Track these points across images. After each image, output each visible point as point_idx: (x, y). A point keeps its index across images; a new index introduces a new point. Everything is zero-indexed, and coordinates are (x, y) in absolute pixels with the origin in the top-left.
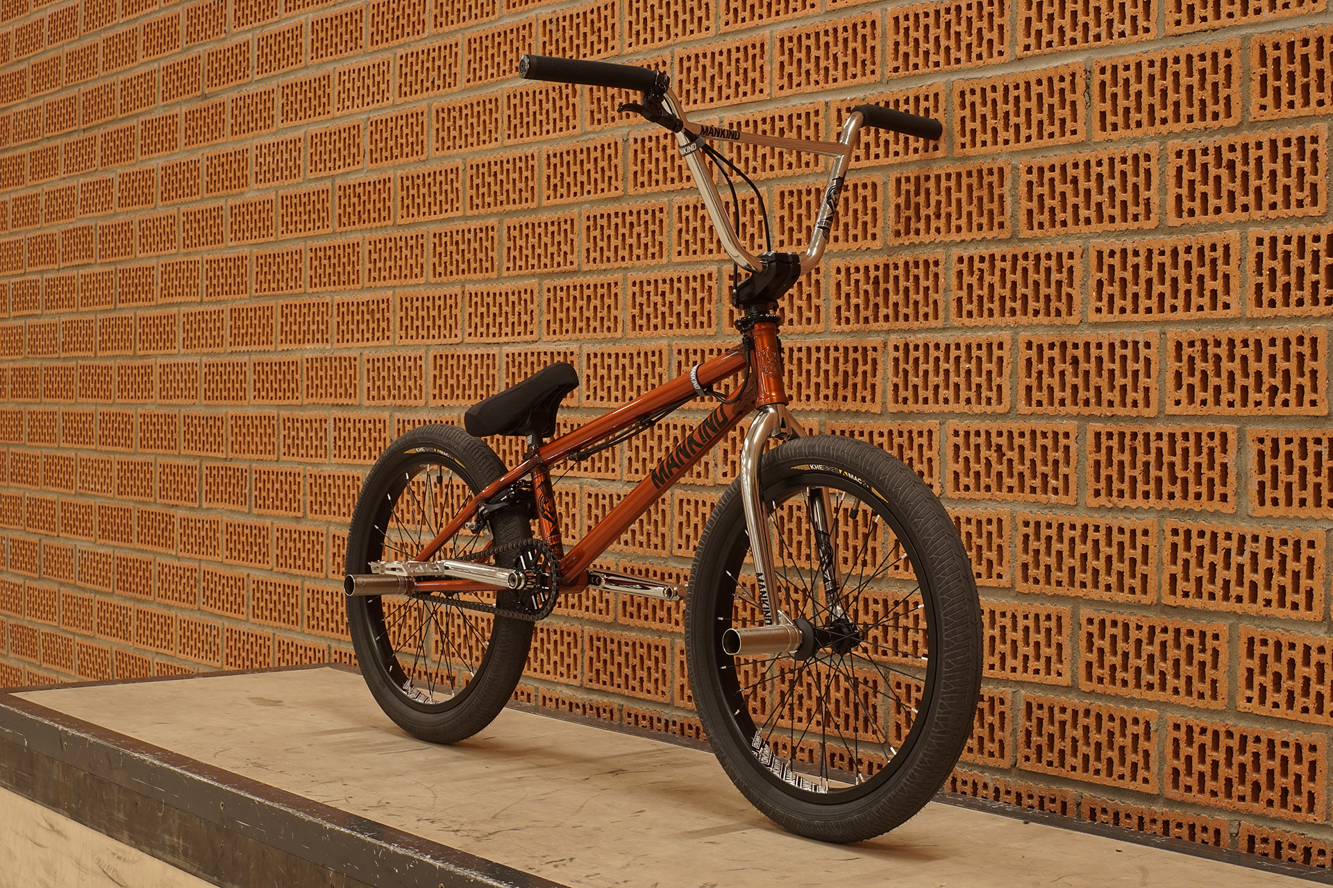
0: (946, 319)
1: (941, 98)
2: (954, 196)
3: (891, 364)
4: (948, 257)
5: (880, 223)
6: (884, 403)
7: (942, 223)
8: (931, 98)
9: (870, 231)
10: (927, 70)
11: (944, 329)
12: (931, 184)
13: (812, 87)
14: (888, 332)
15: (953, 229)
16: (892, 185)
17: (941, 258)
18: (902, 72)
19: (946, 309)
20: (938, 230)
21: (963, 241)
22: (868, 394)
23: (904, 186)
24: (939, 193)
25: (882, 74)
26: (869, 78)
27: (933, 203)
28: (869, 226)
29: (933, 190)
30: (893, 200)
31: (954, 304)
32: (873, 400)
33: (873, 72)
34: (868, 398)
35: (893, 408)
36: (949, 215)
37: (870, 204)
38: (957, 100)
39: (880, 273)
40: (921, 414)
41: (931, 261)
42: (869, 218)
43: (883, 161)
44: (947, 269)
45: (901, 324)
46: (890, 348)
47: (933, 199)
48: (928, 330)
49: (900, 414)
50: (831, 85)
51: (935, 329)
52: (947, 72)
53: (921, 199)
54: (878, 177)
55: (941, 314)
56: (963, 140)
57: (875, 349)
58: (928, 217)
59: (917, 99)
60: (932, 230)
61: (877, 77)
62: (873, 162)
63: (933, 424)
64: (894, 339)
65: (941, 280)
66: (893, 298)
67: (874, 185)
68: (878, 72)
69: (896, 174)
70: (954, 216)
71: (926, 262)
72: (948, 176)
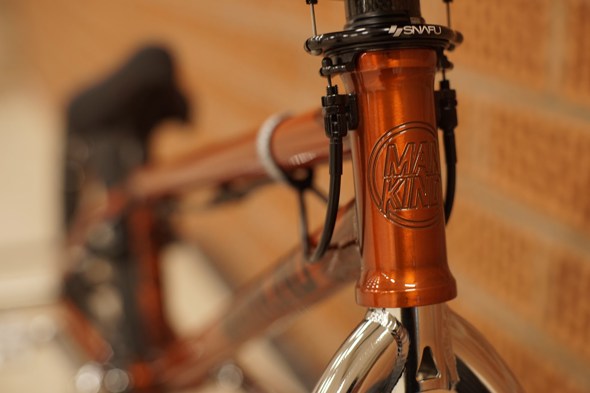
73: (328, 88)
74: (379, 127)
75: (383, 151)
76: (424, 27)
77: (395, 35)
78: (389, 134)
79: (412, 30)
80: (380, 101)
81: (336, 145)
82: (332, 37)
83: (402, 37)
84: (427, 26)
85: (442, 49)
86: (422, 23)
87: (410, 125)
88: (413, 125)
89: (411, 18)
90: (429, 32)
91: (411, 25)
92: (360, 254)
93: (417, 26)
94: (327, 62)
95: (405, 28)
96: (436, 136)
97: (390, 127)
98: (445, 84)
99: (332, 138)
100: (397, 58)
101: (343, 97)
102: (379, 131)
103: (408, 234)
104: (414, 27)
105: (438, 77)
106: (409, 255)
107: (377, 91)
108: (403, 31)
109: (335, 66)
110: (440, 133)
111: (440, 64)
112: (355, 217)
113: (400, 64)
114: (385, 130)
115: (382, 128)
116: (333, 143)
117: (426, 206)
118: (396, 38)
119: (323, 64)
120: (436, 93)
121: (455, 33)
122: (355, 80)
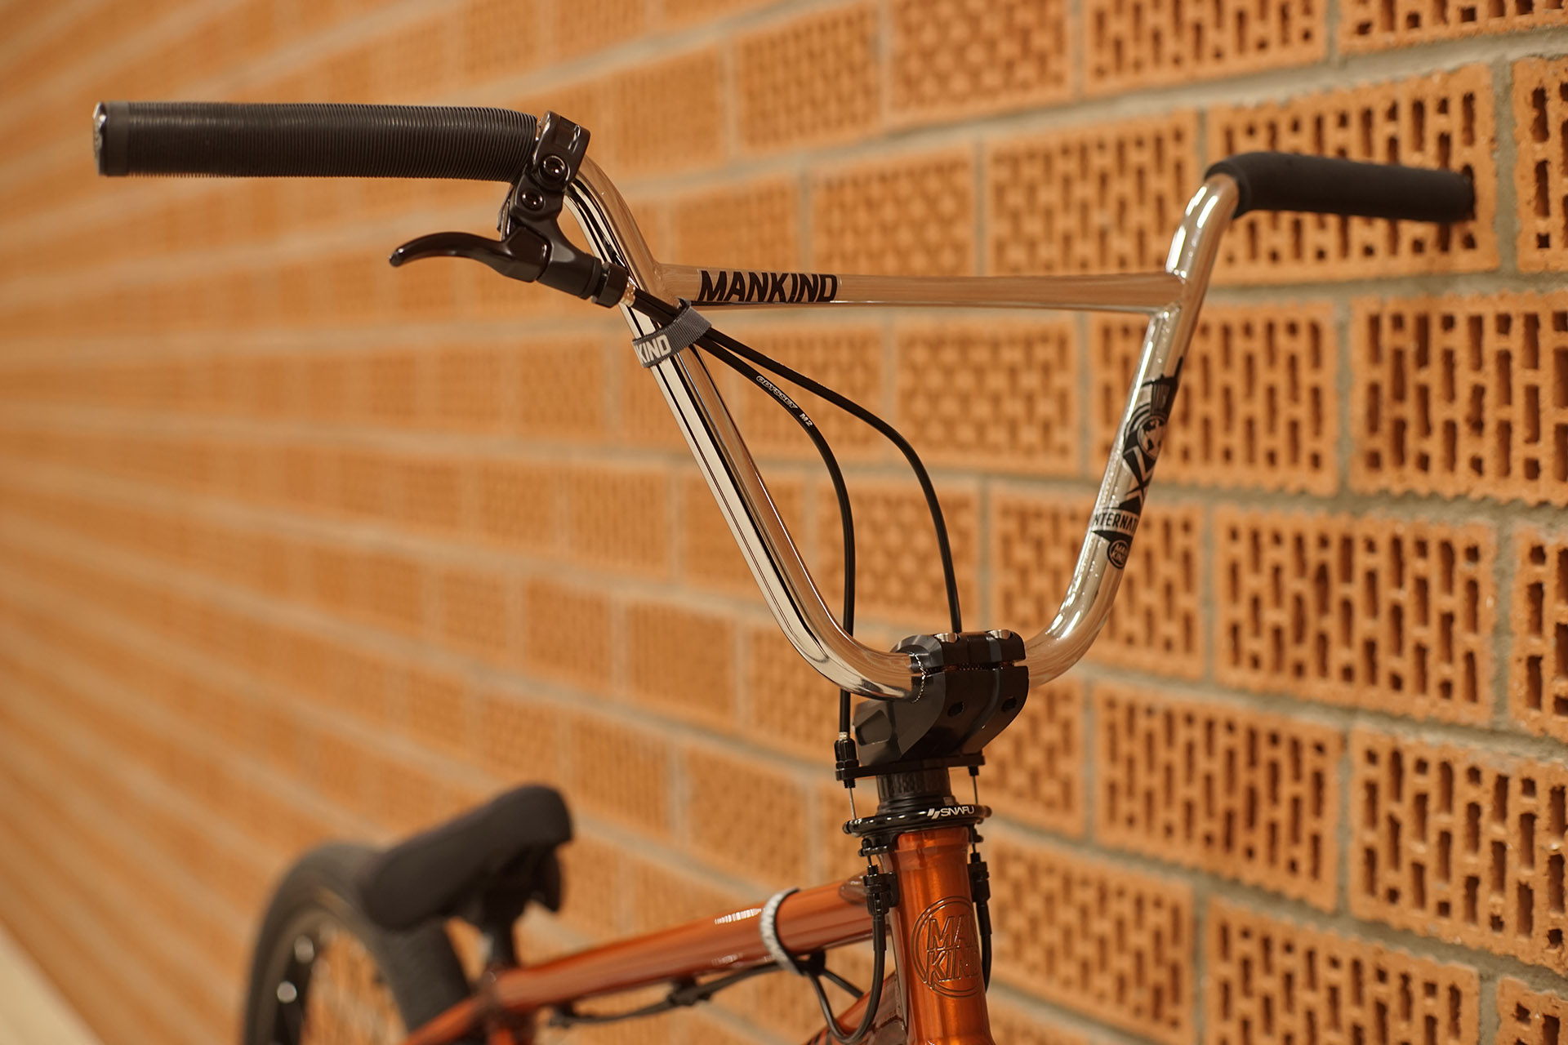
0: (1500, 706)
1: (1483, 108)
2: (1521, 377)
3: (1358, 796)
4: (1504, 542)
5: (1330, 426)
6: (1341, 889)
7: (1487, 447)
8: (1456, 107)
9: (1308, 444)
10: (1441, 31)
11: (1493, 733)
12: (1459, 340)
13: (1165, 74)
14: (1352, 711)
15: (1518, 468)
16: (1358, 334)
17: (1488, 544)
18: (1378, 36)
19: (1499, 681)
20: (1477, 465)
21: (1543, 504)
22: (1302, 853)
23: (1388, 338)
24: (1478, 365)
25: (1331, 42)
26: (1298, 52)
27: (1464, 392)
28: (1305, 432)
29: (1463, 356)
30: (1363, 373)
31: (1519, 672)
32: (1315, 872)
33: (1307, 36)
34: (1305, 865)
35: (1364, 906)
36: (1505, 428)
37: (1307, 377)
38: (1525, 115)
39: (1332, 556)
40: (1431, 942)
41: (1459, 547)
42: (1303, 412)
43: (1335, 268)
44: (1501, 574)
45: (1379, 695)
46: (1357, 755)
47: (1465, 379)
48: (1451, 726)
49: (1377, 927)
50: (1209, 68)
51: (1468, 729)
52: (1497, 38)
53: (1433, 376)
54: (1324, 310)
55: (1486, 691)
56: (1542, 225)
57: (1320, 748)
58: (1450, 428)
59: (1418, 108)
60: (1463, 464)
61: (1317, 49)
62: (1310, 270)
63: (1463, 972)
64: (1365, 731)
65: (1487, 602)
66: (1364, 626)
67: (1315, 330)
68: (1320, 34)
69: (1366, 304)
70: (1519, 433)
71: (1447, 548)
72: (1504, 323)
73: (869, 868)
74: (918, 904)
75: (925, 930)
76: (959, 808)
77: (933, 818)
78: (929, 911)
79: (949, 812)
80: (918, 879)
81: (879, 922)
82: (872, 821)
83: (941, 819)
84: (961, 807)
85: (973, 825)
86: (955, 805)
87: (948, 900)
88: (952, 900)
89: (944, 798)
90: (963, 813)
91: (947, 807)
92: (905, 1032)
93: (952, 808)
94: (867, 844)
95: (942, 810)
96: (972, 906)
97: (928, 903)
98: (976, 856)
99: (875, 916)
100: (932, 838)
101: (884, 876)
102: (919, 907)
103: (951, 1004)
104: (950, 809)
105: (970, 851)
106: (953, 1024)
107: (915, 870)
108: (941, 813)
109: (874, 847)
110: (975, 904)
111: (972, 839)
112: (897, 987)
113: (935, 843)
114: (925, 907)
115: (921, 906)
116: (876, 921)
117: (968, 976)
118: (935, 820)
119: (863, 844)
120: (969, 865)
121: (984, 808)
122: (894, 859)
